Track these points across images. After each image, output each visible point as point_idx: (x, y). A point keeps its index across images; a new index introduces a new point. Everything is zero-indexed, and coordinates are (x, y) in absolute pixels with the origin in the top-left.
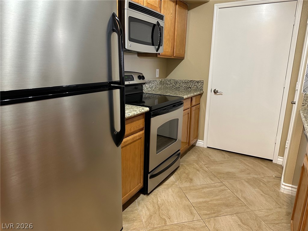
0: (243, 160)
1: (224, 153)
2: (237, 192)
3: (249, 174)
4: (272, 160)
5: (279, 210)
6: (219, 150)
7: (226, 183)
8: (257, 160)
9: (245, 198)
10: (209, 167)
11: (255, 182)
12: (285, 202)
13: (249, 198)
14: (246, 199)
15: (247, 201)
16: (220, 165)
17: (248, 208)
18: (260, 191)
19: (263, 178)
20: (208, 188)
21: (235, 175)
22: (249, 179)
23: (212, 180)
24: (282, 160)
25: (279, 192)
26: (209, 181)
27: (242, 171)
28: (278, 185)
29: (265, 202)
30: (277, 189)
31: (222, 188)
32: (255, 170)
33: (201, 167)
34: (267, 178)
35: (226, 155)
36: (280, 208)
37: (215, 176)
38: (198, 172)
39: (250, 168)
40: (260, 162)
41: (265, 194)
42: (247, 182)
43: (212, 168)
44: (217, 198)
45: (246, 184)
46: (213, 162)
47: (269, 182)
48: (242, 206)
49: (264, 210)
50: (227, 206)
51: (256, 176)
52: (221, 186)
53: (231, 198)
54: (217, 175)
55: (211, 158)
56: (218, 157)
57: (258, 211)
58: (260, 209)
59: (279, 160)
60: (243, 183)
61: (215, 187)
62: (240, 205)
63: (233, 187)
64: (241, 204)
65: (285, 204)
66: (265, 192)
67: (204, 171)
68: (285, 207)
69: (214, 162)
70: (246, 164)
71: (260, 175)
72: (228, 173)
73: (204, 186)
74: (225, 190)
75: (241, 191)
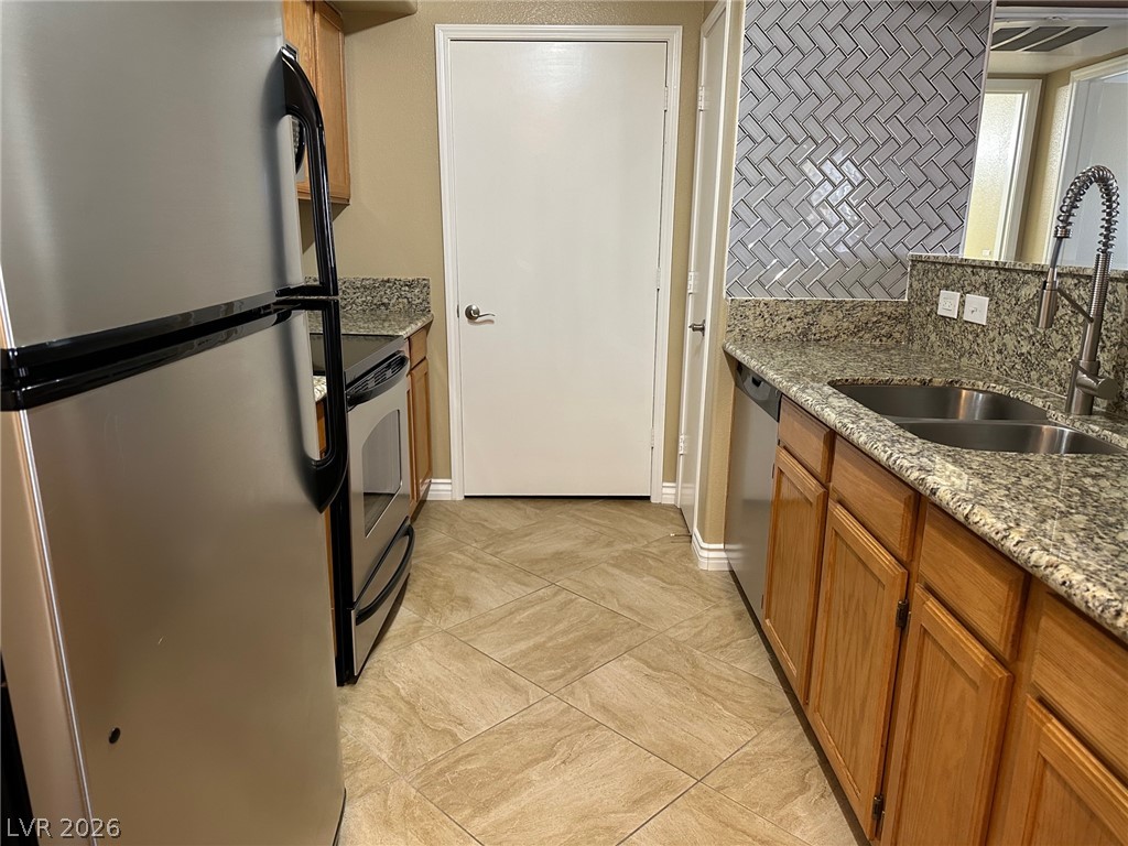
0: (578, 513)
1: (519, 503)
2: (603, 598)
3: (609, 544)
4: (648, 498)
5: (717, 612)
6: (500, 500)
7: (567, 583)
8: (613, 504)
9: (630, 608)
10: (497, 553)
11: (633, 562)
12: (720, 589)
13: (637, 603)
14: (633, 610)
15: (638, 614)
16: (527, 539)
17: (649, 629)
18: (655, 580)
19: (646, 546)
20: (524, 609)
21: (578, 557)
22: (617, 558)
23: (524, 584)
24: (673, 491)
25: (697, 572)
26: (519, 591)
27: (589, 542)
28: (689, 555)
29: (678, 603)
30: (691, 565)
31: (562, 597)
32: (621, 532)
33: (476, 559)
34: (655, 544)
35: (529, 508)
36: (717, 606)
37: (528, 573)
38: (473, 574)
39: (604, 529)
40: (622, 508)
41: (668, 584)
42: (614, 566)
43: (509, 552)
44: (561, 627)
45: (616, 572)
46: (501, 535)
47: (665, 552)
48: (632, 628)
49: (685, 624)
50: (598, 638)
51: (629, 547)
52: (555, 594)
53: (597, 616)
54: (528, 569)
55: (493, 527)
56: (508, 518)
57: (672, 630)
58: (675, 622)
59: (665, 494)
60: (608, 573)
61: (542, 600)
62: (626, 627)
63: (587, 587)
64: (628, 623)
65: (722, 594)
66: (667, 580)
67: (491, 568)
68: (725, 602)
69: (506, 536)
70: (590, 522)
71: (636, 540)
72: (558, 556)
73: (510, 606)
74: (571, 601)
75: (612, 592)
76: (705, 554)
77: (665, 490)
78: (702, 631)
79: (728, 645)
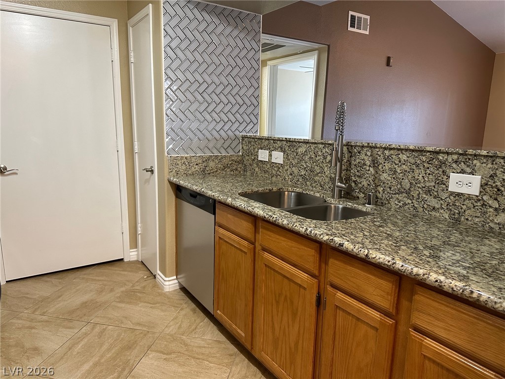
0: (85, 276)
1: (45, 278)
2: (122, 323)
3: (112, 290)
4: (122, 259)
5: (183, 312)
6: (35, 278)
7: (97, 320)
8: (103, 267)
9: (139, 324)
10: (44, 313)
11: (131, 296)
12: (180, 300)
13: (142, 320)
14: (141, 324)
15: (145, 326)
16: (59, 299)
17: (154, 333)
18: (145, 304)
19: (133, 286)
20: (78, 343)
21: (97, 302)
22: (119, 297)
23: (70, 328)
24: (136, 253)
25: (165, 294)
26: (69, 333)
27: (100, 292)
28: (157, 286)
29: (163, 314)
30: (160, 291)
31: (98, 329)
32: (115, 282)
33: (32, 320)
34: (137, 284)
35: (54, 280)
36: (182, 309)
37: (70, 320)
38: (33, 331)
39: (105, 282)
40: (110, 268)
41: (153, 304)
42: (120, 302)
43: (52, 310)
44: (105, 347)
45: (123, 305)
46: (42, 301)
47: (144, 287)
48: (145, 335)
49: (171, 323)
50: (129, 347)
51: (123, 289)
52: (93, 329)
53: (123, 334)
54: (69, 318)
55: (35, 297)
56: (43, 289)
57: (166, 329)
58: (166, 324)
59: (132, 255)
60: (118, 307)
61: (86, 334)
62: (142, 335)
63: (110, 319)
64: (142, 333)
65: (182, 302)
66: (152, 302)
67: (43, 323)
68: (185, 306)
69: (45, 300)
70: (95, 280)
71: (125, 284)
72: (84, 305)
73: (67, 344)
74: (104, 330)
75: (126, 318)
76: (167, 283)
77: (131, 254)
78: (180, 325)
79: (196, 328)
